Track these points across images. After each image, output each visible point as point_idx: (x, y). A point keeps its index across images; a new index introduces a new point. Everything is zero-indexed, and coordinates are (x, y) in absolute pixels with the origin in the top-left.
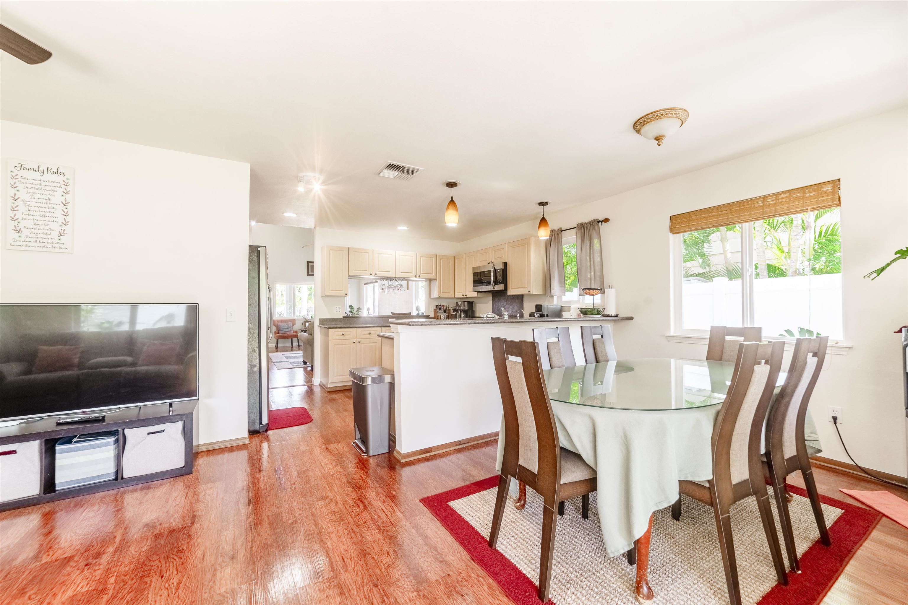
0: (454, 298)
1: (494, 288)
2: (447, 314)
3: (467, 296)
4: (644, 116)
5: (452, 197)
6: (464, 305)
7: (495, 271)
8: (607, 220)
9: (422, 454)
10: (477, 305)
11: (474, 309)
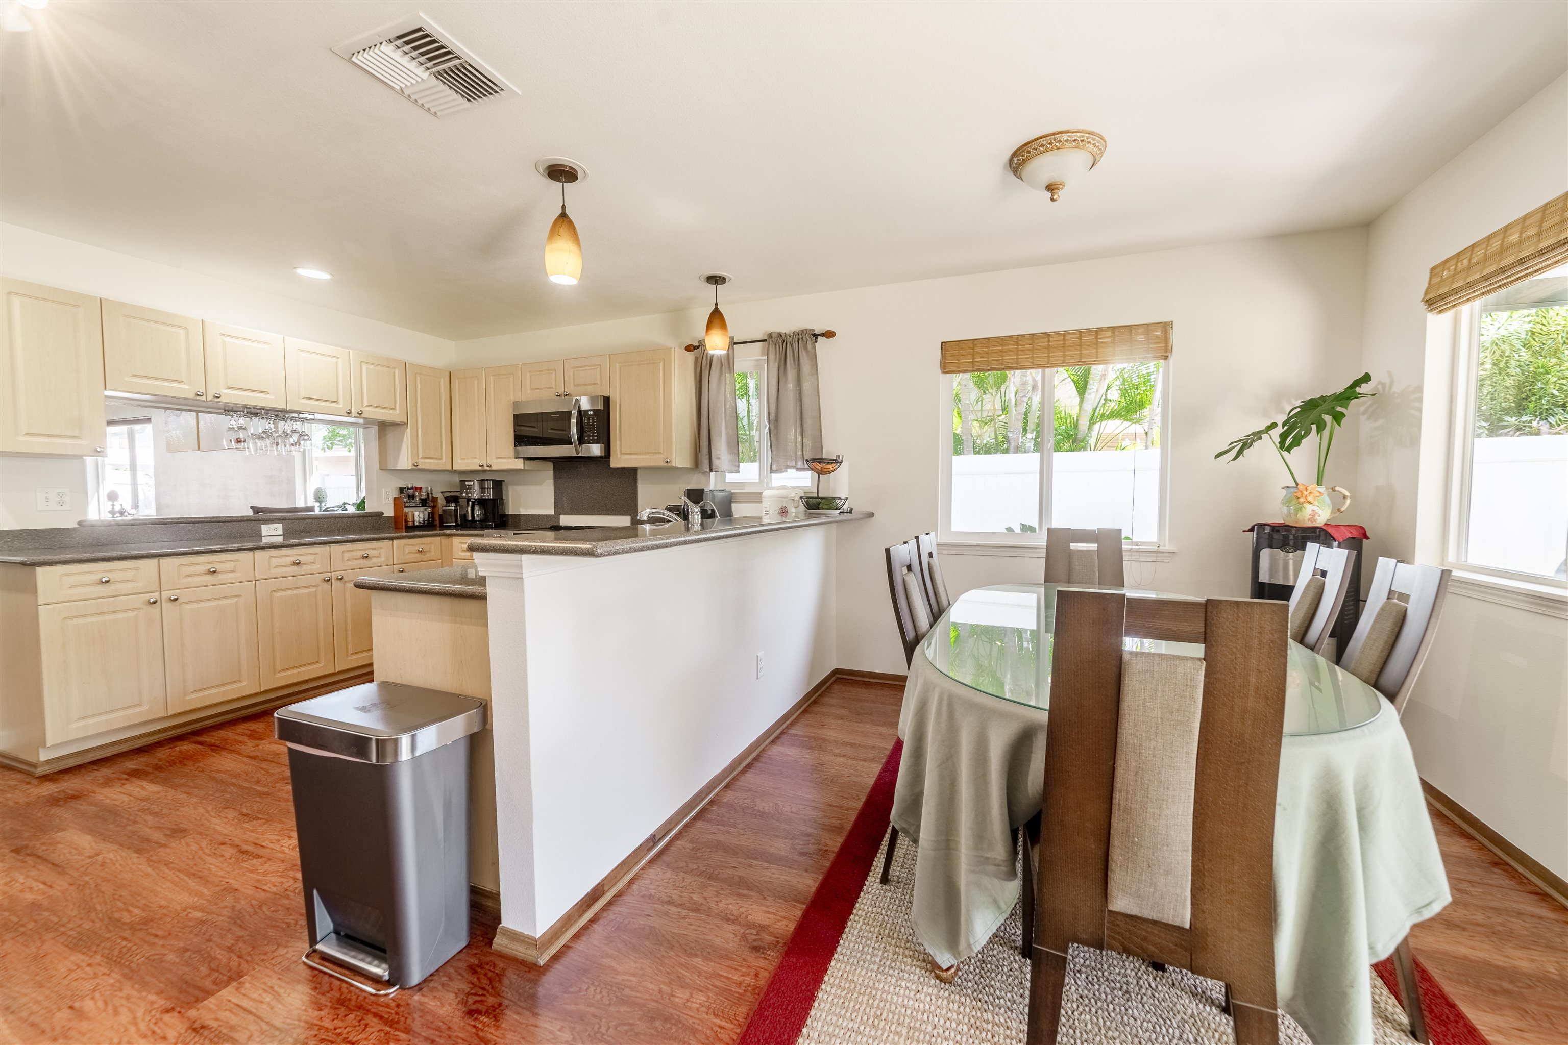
0: (453, 472)
1: (578, 452)
2: (429, 510)
3: (494, 468)
4: (1054, 134)
5: (564, 207)
6: (482, 489)
7: (580, 412)
8: (829, 334)
9: (585, 911)
10: (510, 488)
11: (504, 498)
